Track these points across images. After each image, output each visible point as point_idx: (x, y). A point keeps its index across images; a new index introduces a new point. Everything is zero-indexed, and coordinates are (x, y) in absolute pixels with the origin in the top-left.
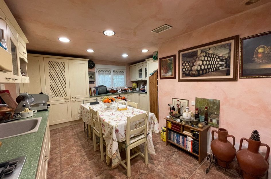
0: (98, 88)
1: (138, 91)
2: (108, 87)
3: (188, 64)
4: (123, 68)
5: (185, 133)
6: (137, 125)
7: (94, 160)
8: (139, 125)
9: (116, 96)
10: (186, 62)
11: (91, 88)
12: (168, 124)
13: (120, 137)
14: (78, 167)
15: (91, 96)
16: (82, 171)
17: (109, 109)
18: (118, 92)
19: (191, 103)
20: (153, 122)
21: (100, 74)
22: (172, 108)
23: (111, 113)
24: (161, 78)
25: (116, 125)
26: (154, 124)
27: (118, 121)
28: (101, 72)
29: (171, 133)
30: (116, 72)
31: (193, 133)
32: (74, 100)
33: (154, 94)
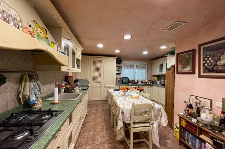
0: (122, 79)
1: (158, 85)
2: (131, 79)
3: (212, 58)
4: (145, 64)
5: (202, 137)
6: (142, 113)
7: (109, 132)
8: (144, 113)
9: (134, 87)
10: (208, 56)
11: (117, 78)
12: (182, 121)
13: (126, 119)
14: (98, 133)
15: (117, 84)
16: (100, 136)
17: (124, 96)
18: (139, 83)
19: (216, 104)
20: (160, 114)
21: (125, 68)
22: (189, 105)
23: (124, 98)
24: (178, 73)
25: (123, 108)
26: (162, 116)
27: (126, 106)
28: (126, 66)
29: (186, 133)
30: (138, 67)
31: (214, 141)
32: (105, 86)
33: (170, 88)
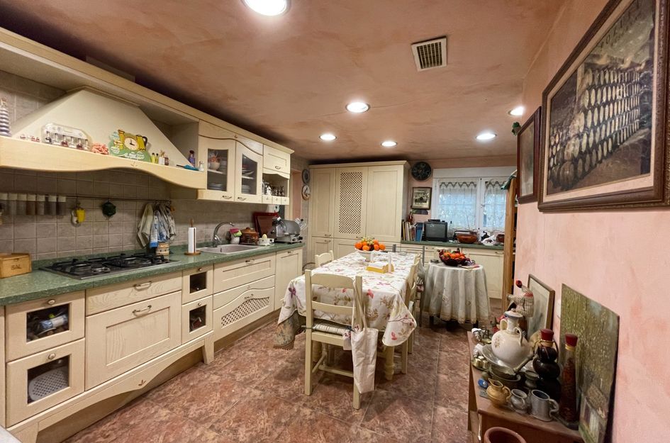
0: (420, 224)
6: (339, 299)
8: (344, 301)
11: (404, 223)
13: (299, 305)
15: (404, 239)
21: (443, 192)
24: (519, 200)
26: (389, 318)
28: (447, 186)
30: (494, 186)
